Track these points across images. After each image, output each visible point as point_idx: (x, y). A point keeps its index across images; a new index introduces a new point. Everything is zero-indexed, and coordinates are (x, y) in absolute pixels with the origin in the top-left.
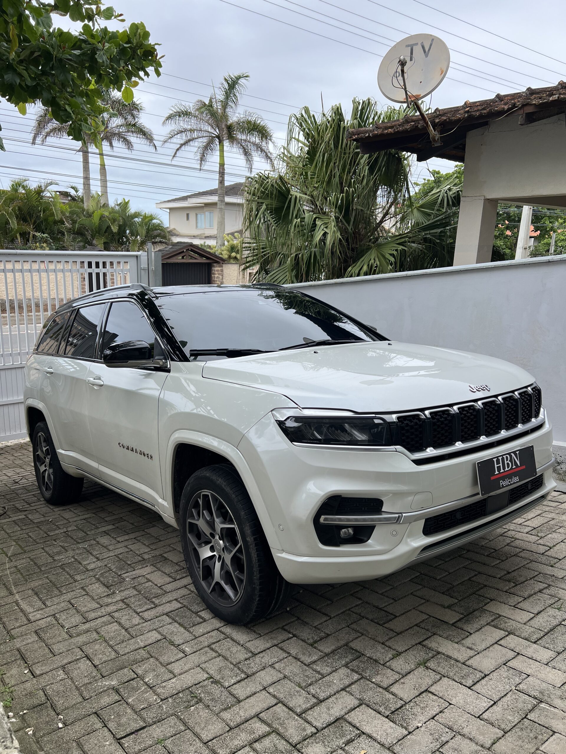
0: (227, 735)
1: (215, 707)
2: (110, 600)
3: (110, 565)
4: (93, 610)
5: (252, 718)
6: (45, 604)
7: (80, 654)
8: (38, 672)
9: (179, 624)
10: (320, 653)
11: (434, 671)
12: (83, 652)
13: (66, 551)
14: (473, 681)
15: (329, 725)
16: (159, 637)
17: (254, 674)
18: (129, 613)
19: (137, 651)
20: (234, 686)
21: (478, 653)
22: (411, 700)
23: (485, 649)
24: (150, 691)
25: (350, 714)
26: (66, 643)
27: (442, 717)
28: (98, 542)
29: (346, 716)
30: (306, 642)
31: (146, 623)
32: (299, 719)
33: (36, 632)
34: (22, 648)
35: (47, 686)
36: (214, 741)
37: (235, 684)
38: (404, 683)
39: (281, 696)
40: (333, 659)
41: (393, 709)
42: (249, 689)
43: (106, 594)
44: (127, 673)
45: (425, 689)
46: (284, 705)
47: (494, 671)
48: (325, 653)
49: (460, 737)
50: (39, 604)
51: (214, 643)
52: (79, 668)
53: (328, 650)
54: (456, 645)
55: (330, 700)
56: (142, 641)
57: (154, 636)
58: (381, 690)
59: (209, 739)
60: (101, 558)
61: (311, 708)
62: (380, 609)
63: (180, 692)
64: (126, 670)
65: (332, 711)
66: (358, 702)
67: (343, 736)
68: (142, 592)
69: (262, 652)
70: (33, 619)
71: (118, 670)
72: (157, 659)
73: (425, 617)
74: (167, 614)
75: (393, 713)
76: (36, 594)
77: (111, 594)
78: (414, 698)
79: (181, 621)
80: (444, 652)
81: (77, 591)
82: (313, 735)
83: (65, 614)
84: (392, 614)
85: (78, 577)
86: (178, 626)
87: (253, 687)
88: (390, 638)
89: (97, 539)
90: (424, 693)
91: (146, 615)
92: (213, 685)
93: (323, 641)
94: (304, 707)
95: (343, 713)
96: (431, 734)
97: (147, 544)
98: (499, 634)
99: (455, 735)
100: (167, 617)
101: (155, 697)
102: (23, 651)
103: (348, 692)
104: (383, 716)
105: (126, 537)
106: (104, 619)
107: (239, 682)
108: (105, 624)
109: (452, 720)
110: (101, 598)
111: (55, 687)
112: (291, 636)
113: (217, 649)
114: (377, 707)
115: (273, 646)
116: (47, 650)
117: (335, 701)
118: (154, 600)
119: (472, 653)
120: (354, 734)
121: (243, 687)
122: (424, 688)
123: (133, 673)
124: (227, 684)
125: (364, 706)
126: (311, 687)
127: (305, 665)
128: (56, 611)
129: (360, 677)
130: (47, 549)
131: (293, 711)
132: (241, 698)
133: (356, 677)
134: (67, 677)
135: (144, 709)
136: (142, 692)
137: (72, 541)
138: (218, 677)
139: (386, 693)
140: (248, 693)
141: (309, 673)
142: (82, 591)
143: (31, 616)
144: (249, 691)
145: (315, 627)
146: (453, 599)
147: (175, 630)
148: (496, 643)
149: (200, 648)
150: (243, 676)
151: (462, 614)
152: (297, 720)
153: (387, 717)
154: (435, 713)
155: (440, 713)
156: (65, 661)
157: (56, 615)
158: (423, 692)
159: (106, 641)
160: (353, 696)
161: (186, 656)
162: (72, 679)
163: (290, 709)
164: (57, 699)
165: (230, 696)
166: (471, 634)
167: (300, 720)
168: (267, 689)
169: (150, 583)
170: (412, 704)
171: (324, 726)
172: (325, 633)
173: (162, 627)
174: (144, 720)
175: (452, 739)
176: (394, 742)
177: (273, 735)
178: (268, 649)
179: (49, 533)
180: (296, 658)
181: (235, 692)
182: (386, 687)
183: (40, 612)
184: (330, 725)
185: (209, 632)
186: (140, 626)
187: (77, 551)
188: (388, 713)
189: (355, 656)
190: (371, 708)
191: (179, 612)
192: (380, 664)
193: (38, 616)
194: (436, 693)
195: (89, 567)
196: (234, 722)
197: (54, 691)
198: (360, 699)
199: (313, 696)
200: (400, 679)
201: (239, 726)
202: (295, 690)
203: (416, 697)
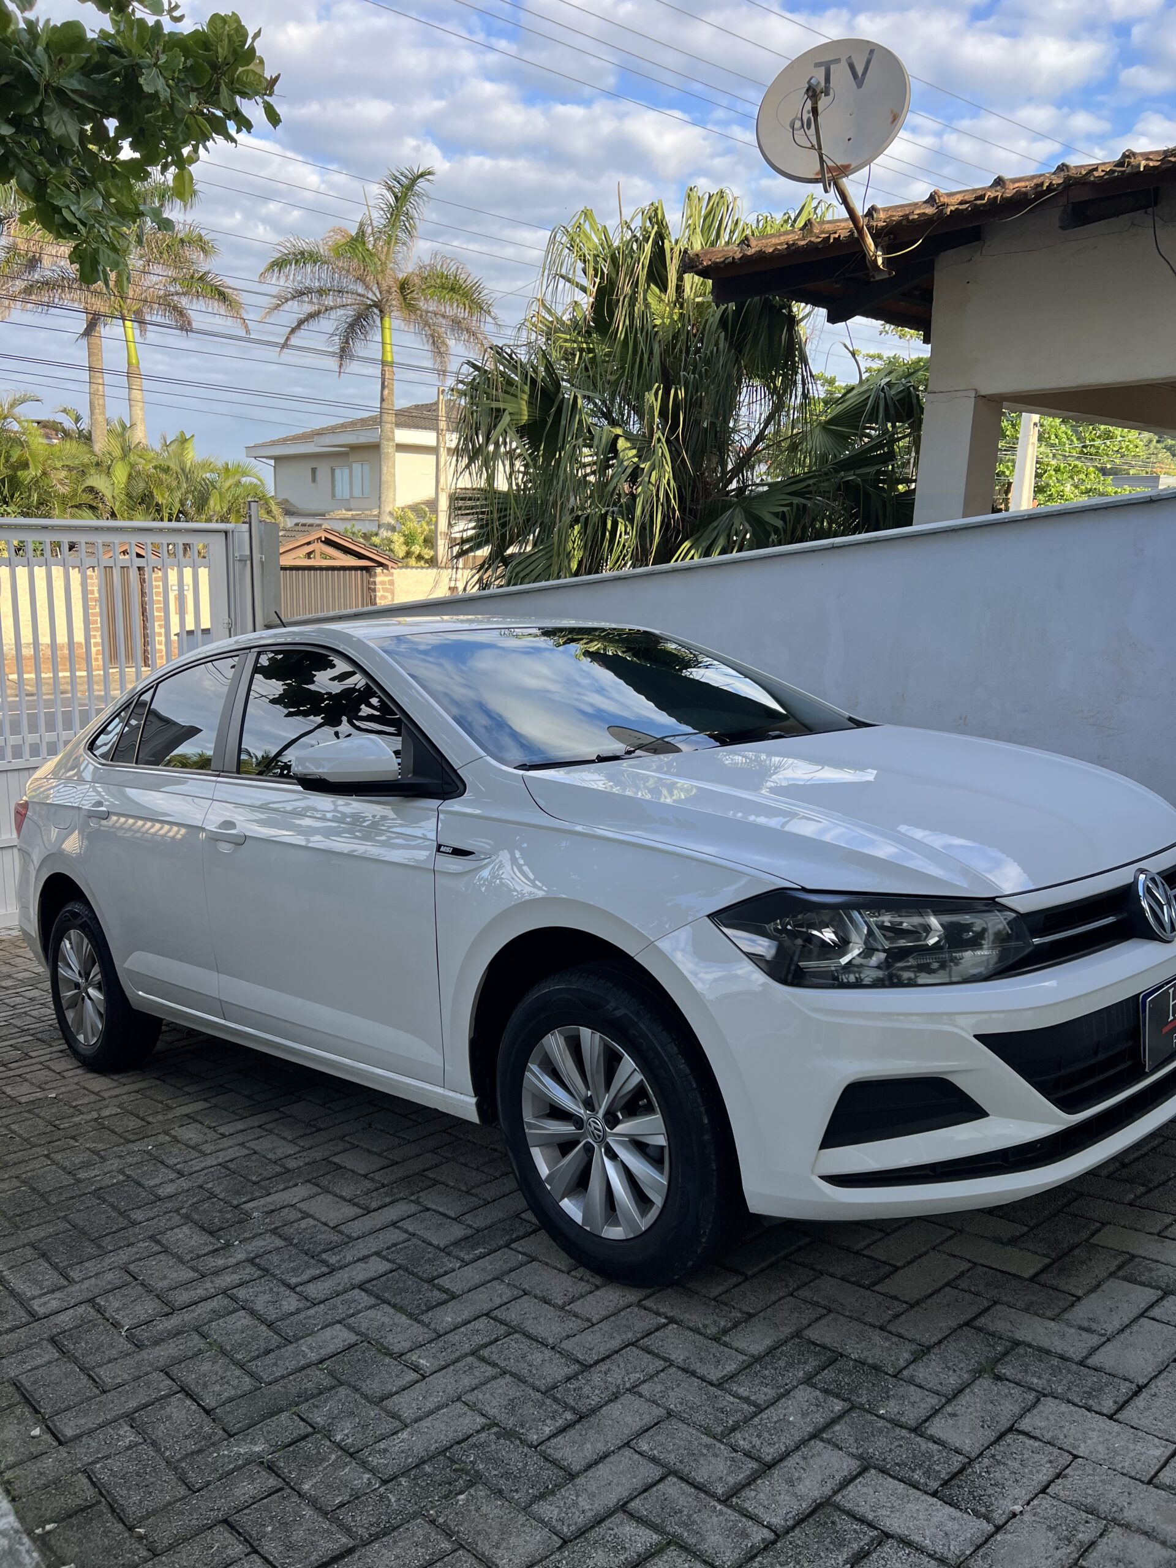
0: (557, 1556)
1: (517, 1491)
2: (220, 1262)
3: (210, 1185)
4: (185, 1285)
5: (610, 1514)
6: (66, 1278)
7: (165, 1385)
8: (69, 1432)
9: (394, 1306)
10: (741, 1358)
11: (1017, 1384)
12: (173, 1380)
13: (104, 1159)
14: (1115, 1402)
15: (800, 1522)
16: (352, 1338)
17: (594, 1411)
18: (271, 1290)
19: (303, 1372)
20: (554, 1441)
21: (1109, 1340)
22: (981, 1454)
23: (1123, 1330)
24: (350, 1462)
25: (845, 1492)
26: (130, 1361)
27: (1065, 1487)
28: (174, 1137)
29: (838, 1498)
30: (701, 1334)
31: (316, 1309)
32: (725, 1509)
33: (53, 1340)
34: (23, 1378)
35: (94, 1463)
37: (554, 1435)
38: (955, 1415)
39: (671, 1459)
40: (776, 1369)
41: (944, 1475)
42: (589, 1446)
43: (211, 1248)
44: (286, 1424)
45: (1008, 1425)
46: (681, 1478)
47: (1156, 1377)
48: (753, 1356)
49: (1117, 1529)
50: (52, 1278)
51: (486, 1345)
52: (169, 1418)
53: (757, 1349)
54: (1052, 1323)
55: (790, 1462)
56: (311, 1349)
57: (340, 1337)
58: (904, 1433)
60: (186, 1170)
61: (749, 1484)
62: (857, 1253)
63: (424, 1462)
64: (284, 1416)
65: (801, 1489)
66: (858, 1463)
67: (840, 1544)
68: (295, 1241)
69: (603, 1360)
70: (41, 1311)
71: (264, 1418)
72: (356, 1389)
73: (964, 1266)
74: (361, 1287)
75: (945, 1483)
76: (43, 1255)
77: (222, 1248)
78: (988, 1448)
79: (397, 1300)
80: (1029, 1339)
81: (141, 1244)
82: (768, 1546)
83: (118, 1296)
84: (884, 1262)
85: (138, 1215)
86: (392, 1311)
87: (598, 1441)
88: (897, 1316)
89: (173, 1132)
90: (1009, 1436)
91: (312, 1290)
92: (502, 1441)
93: (740, 1328)
94: (731, 1480)
95: (827, 1490)
96: (1050, 1528)
97: (290, 1138)
98: (1144, 1296)
99: (1106, 1528)
100: (363, 1294)
101: (367, 1476)
102: (27, 1385)
103: (829, 1441)
104: (926, 1493)
105: (240, 1125)
106: (214, 1304)
107: (562, 1430)
108: (217, 1315)
109: (1090, 1492)
110: (199, 1257)
111: (115, 1464)
112: (664, 1321)
113: (494, 1357)
114: (904, 1473)
115: (627, 1346)
116: (85, 1379)
117: (802, 1463)
118: (324, 1256)
119: (1095, 1340)
120: (867, 1539)
121: (574, 1442)
122: (1004, 1425)
123: (302, 1423)
124: (534, 1438)
125: (873, 1471)
126: (738, 1435)
127: (712, 1384)
128: (97, 1291)
129: (847, 1405)
130: (57, 1157)
131: (706, 1492)
132: (576, 1468)
133: (838, 1406)
134: (141, 1440)
135: (342, 1505)
136: (331, 1465)
137: (115, 1138)
138: (510, 1423)
139: (918, 1439)
140: (590, 1456)
141: (725, 1403)
142: (153, 1244)
143: (36, 1305)
144: (589, 1451)
145: (714, 1299)
146: (1016, 1226)
147: (386, 1320)
148: (1142, 1315)
149: (454, 1356)
150: (569, 1416)
151: (1046, 1256)
152: (721, 1513)
153: (934, 1494)
154: (1045, 1479)
155: (1057, 1478)
156: (132, 1404)
157: (98, 1300)
158: (1004, 1434)
159: (224, 1353)
160: (841, 1449)
161: (424, 1377)
162: (154, 1444)
163: (699, 1487)
164: (124, 1492)
165: (548, 1465)
166: (1079, 1299)
167: (729, 1511)
168: (633, 1443)
169: (311, 1222)
170: (986, 1462)
171: (790, 1523)
172: (741, 1311)
173: (353, 1315)
174: (348, 1531)
175: (1101, 1535)
176: (968, 1552)
177: (672, 1552)
178: (617, 1352)
179: (57, 1122)
180: (685, 1371)
181: (558, 1455)
182: (914, 1425)
183: (57, 1295)
184: (802, 1520)
185: (470, 1322)
186: (302, 1316)
187: (130, 1160)
188: (934, 1485)
189: (824, 1358)
190: (891, 1476)
191: (388, 1280)
192: (887, 1374)
193: (54, 1305)
194: (1037, 1433)
195: (161, 1192)
196: (569, 1525)
197: (113, 1474)
198: (860, 1457)
199: (747, 1454)
200: (943, 1407)
201: (584, 1533)
202: (700, 1444)
203: (991, 1445)
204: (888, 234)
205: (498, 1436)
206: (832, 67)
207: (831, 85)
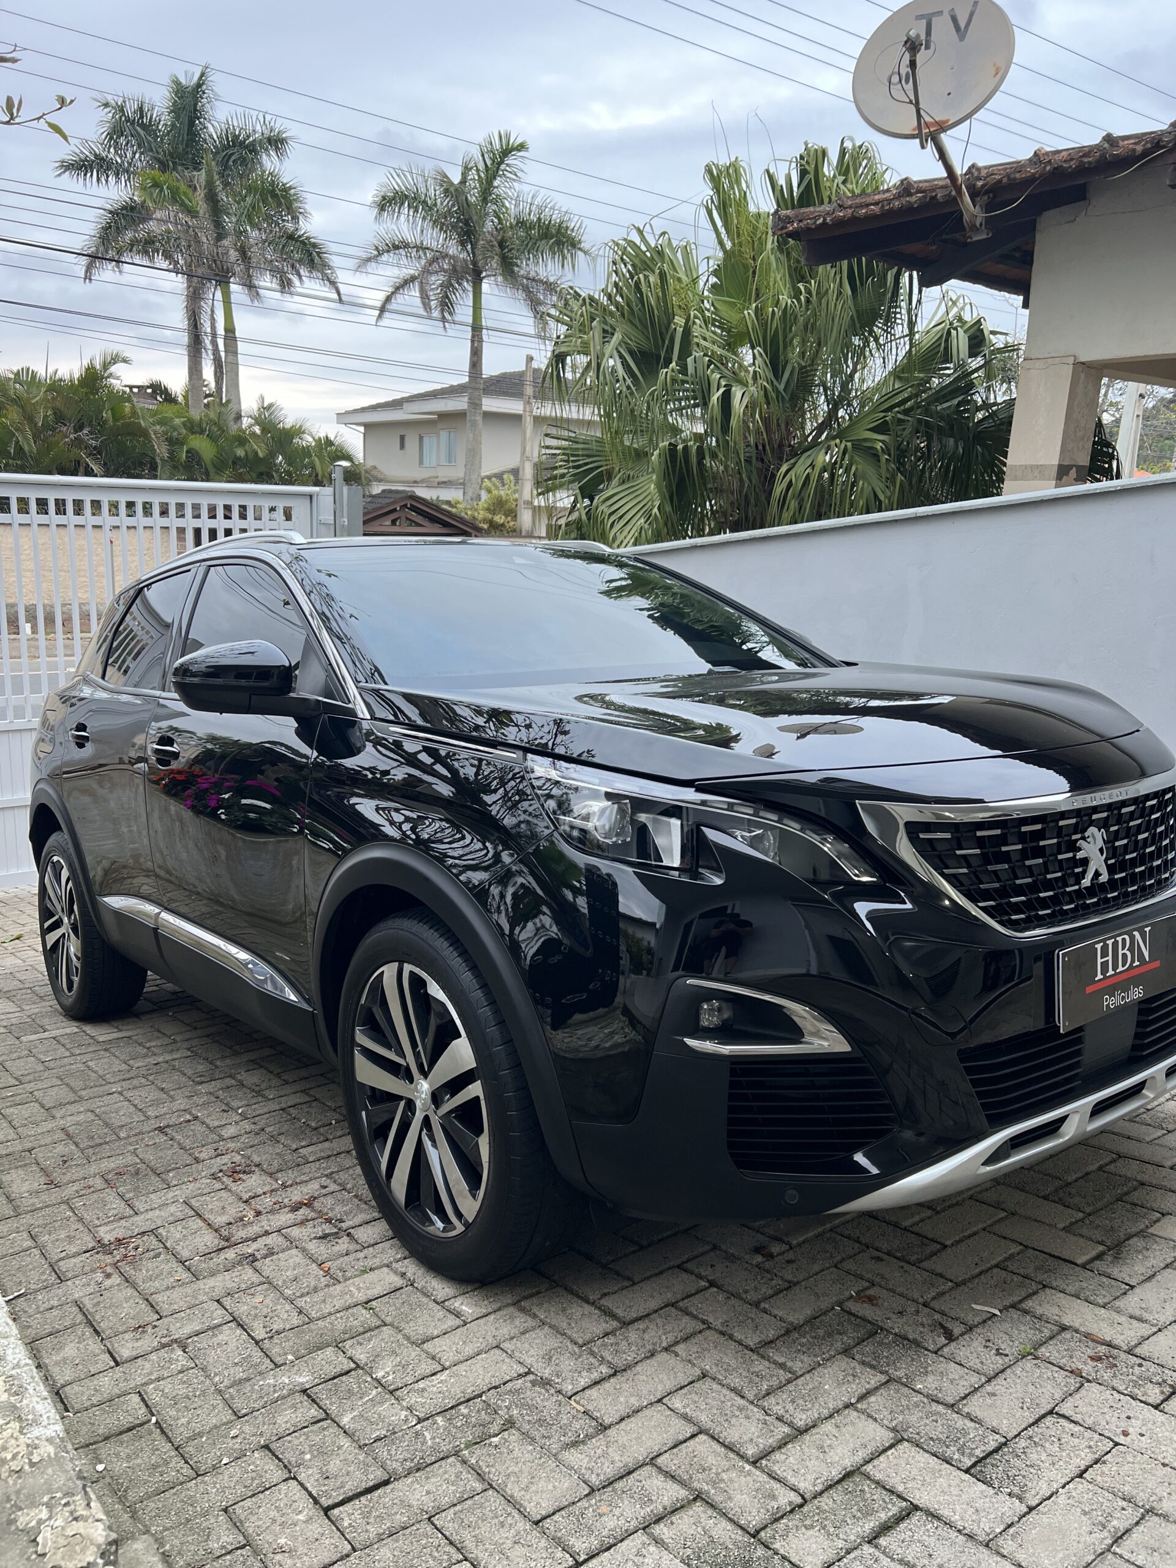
0: (584, 1503)
1: (549, 1438)
5: (639, 1467)
6: (132, 1208)
7: (219, 1316)
8: (126, 1354)
10: (779, 1324)
11: (1060, 1367)
12: (226, 1310)
13: (173, 1099)
16: (398, 1282)
17: (629, 1367)
19: (351, 1311)
20: (588, 1392)
21: (1160, 1330)
22: (1019, 1434)
24: (389, 1400)
25: (876, 1462)
26: (189, 1290)
27: (1103, 1473)
30: (741, 1299)
32: (753, 1469)
35: (147, 1384)
36: (556, 1517)
37: (588, 1387)
38: (994, 1395)
39: (704, 1419)
40: (814, 1338)
41: (979, 1453)
42: (622, 1399)
44: (330, 1360)
45: (1049, 1407)
46: (713, 1437)
48: (792, 1324)
49: (1156, 1519)
50: (119, 1207)
52: (220, 1345)
53: (797, 1318)
54: (1103, 1311)
55: (823, 1429)
56: (359, 1289)
58: (940, 1408)
59: (544, 1513)
61: (780, 1447)
62: (905, 1229)
63: (460, 1404)
64: (328, 1352)
65: (833, 1456)
66: (892, 1435)
67: (868, 1513)
68: (349, 1186)
69: (642, 1318)
71: (311, 1351)
72: (399, 1330)
73: (1015, 1249)
75: (980, 1460)
76: (111, 1186)
78: (1026, 1429)
80: (1077, 1325)
81: (203, 1181)
82: (795, 1509)
83: (179, 1228)
84: (932, 1240)
85: (202, 1153)
87: (632, 1395)
88: (941, 1294)
89: (239, 1077)
90: (1049, 1418)
91: (363, 1234)
92: (537, 1388)
93: (781, 1295)
94: (762, 1443)
95: (858, 1459)
96: (1085, 1513)
99: (1143, 1517)
101: (404, 1413)
102: (90, 1306)
103: (863, 1412)
104: (959, 1469)
105: (304, 1073)
106: (268, 1241)
107: (597, 1383)
108: (273, 1251)
109: (1129, 1479)
110: (257, 1196)
111: (167, 1386)
112: (704, 1284)
113: (535, 1309)
114: (938, 1448)
115: (666, 1306)
116: (143, 1306)
117: (834, 1431)
119: (1146, 1330)
120: (895, 1510)
121: (608, 1395)
122: (1045, 1407)
123: (345, 1359)
124: (569, 1388)
125: (906, 1444)
126: (772, 1400)
127: (748, 1348)
128: (160, 1222)
129: (883, 1378)
131: (736, 1453)
132: (608, 1420)
133: (877, 1379)
134: (193, 1365)
135: (379, 1439)
136: (371, 1400)
138: (545, 1372)
139: (955, 1415)
140: (623, 1410)
141: (760, 1368)
144: (623, 1405)
145: (757, 1266)
146: (1070, 1211)
149: (495, 1306)
150: (605, 1370)
151: (1101, 1243)
152: (749, 1474)
153: (967, 1471)
154: (1083, 1464)
155: (1096, 1463)
156: (188, 1330)
158: (1044, 1416)
159: (276, 1288)
160: (875, 1420)
161: (465, 1323)
163: (729, 1447)
164: (173, 1413)
165: (581, 1415)
166: (1132, 1287)
167: (758, 1473)
168: (664, 1401)
170: (1023, 1443)
171: (819, 1488)
172: (783, 1279)
174: (384, 1466)
175: (1137, 1523)
176: (998, 1530)
177: (698, 1508)
178: (656, 1311)
180: (723, 1333)
181: (591, 1407)
182: (952, 1402)
183: (123, 1223)
184: (830, 1487)
186: (351, 1258)
187: (197, 1100)
188: (968, 1462)
189: (863, 1331)
190: (924, 1450)
192: (927, 1349)
193: (118, 1233)
194: (1078, 1418)
196: (598, 1475)
197: (165, 1395)
198: (894, 1430)
199: (780, 1419)
200: (982, 1386)
201: (611, 1483)
202: (732, 1405)
203: (1030, 1426)
204: (987, 192)
205: (534, 1383)
206: (934, 19)
207: (933, 38)
